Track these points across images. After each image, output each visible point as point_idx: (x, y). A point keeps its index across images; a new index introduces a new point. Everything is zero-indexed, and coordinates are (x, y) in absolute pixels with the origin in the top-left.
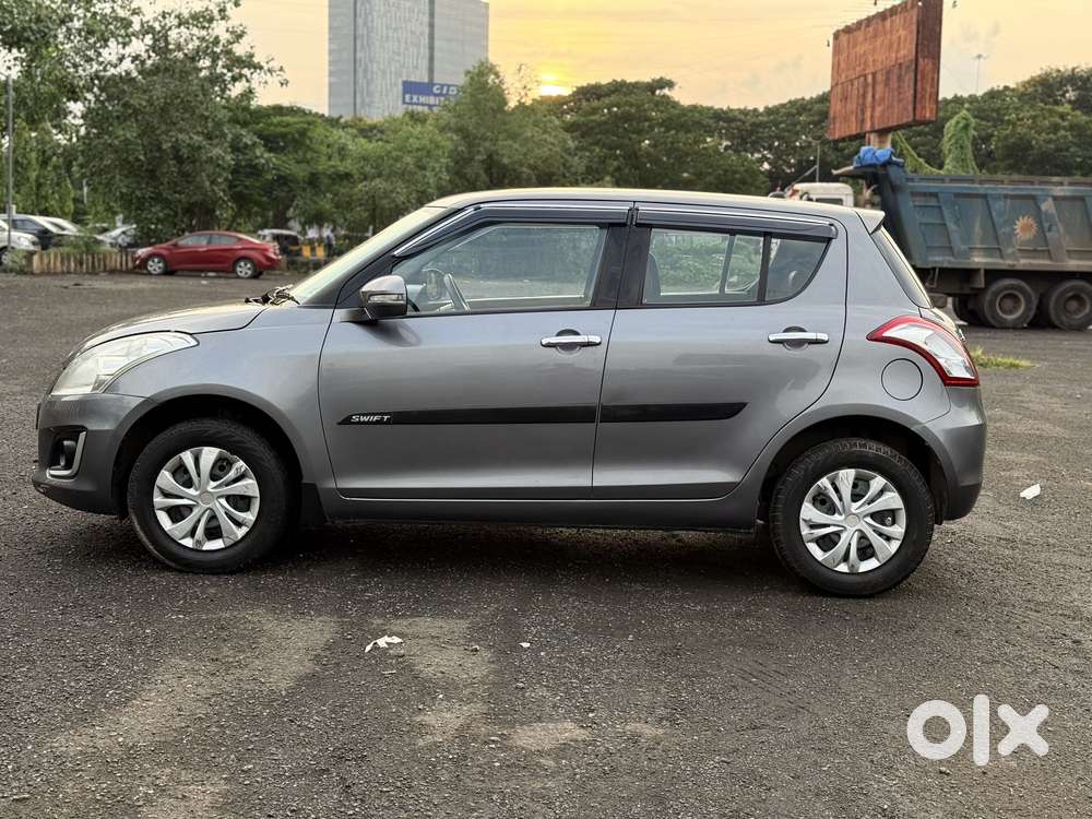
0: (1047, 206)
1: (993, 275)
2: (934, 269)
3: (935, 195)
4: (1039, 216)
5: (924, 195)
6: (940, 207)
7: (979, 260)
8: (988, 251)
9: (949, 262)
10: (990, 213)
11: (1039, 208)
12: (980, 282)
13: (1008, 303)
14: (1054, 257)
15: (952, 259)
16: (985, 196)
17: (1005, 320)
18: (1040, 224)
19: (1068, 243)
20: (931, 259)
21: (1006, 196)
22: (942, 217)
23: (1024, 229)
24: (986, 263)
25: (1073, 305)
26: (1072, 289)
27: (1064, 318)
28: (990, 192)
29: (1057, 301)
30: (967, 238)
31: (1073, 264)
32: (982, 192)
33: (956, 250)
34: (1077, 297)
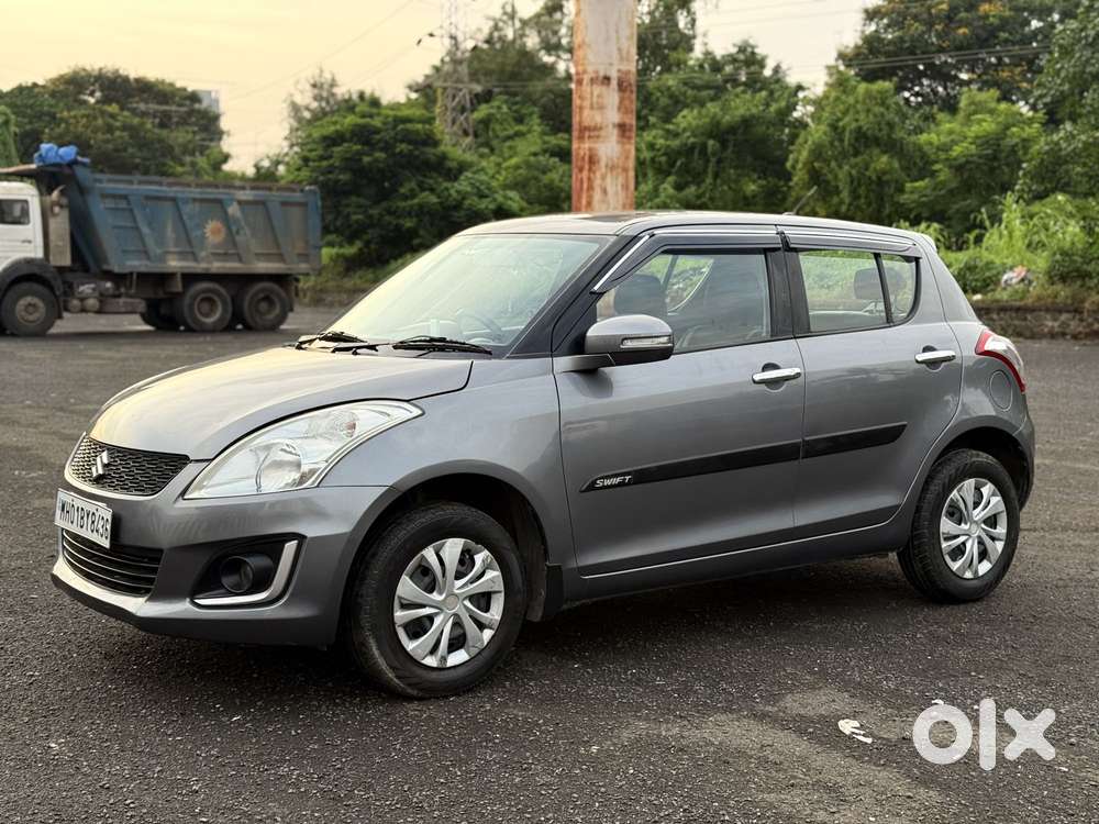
0: (233, 210)
1: (190, 278)
2: (131, 274)
3: (125, 197)
4: (227, 220)
5: (114, 196)
6: (131, 210)
7: (174, 264)
8: (182, 255)
9: (146, 266)
10: (181, 218)
11: (226, 213)
12: (178, 286)
13: (206, 307)
14: (244, 259)
15: (148, 263)
16: (174, 200)
17: (204, 323)
18: (229, 229)
19: (255, 246)
20: (129, 263)
21: (195, 200)
22: (135, 220)
23: (213, 232)
24: (181, 268)
25: (264, 306)
26: (262, 290)
27: (258, 319)
28: (179, 195)
29: (250, 304)
30: (161, 242)
31: (262, 267)
32: (171, 195)
33: (152, 254)
34: (267, 299)
